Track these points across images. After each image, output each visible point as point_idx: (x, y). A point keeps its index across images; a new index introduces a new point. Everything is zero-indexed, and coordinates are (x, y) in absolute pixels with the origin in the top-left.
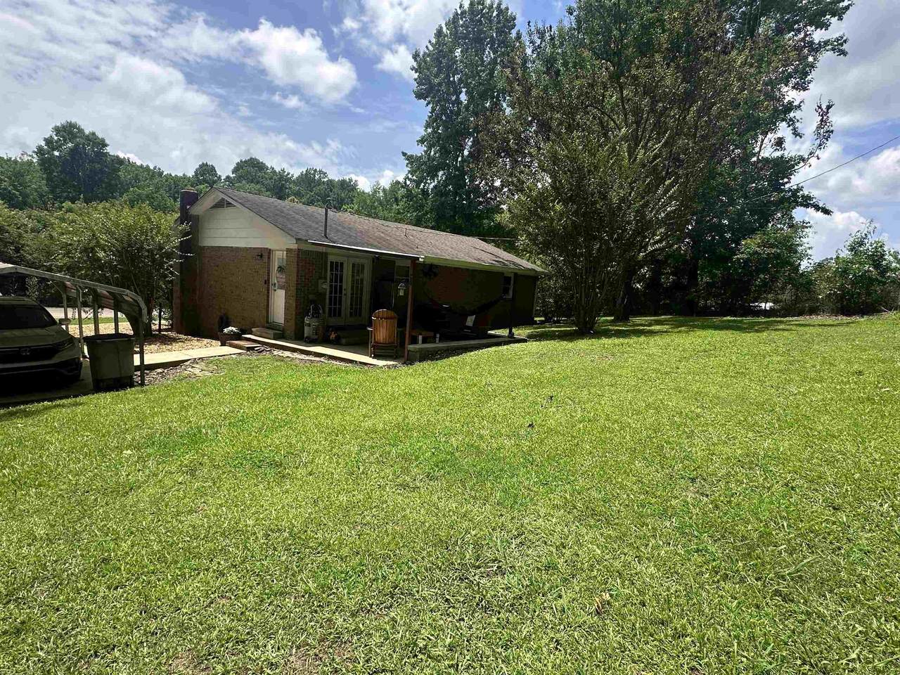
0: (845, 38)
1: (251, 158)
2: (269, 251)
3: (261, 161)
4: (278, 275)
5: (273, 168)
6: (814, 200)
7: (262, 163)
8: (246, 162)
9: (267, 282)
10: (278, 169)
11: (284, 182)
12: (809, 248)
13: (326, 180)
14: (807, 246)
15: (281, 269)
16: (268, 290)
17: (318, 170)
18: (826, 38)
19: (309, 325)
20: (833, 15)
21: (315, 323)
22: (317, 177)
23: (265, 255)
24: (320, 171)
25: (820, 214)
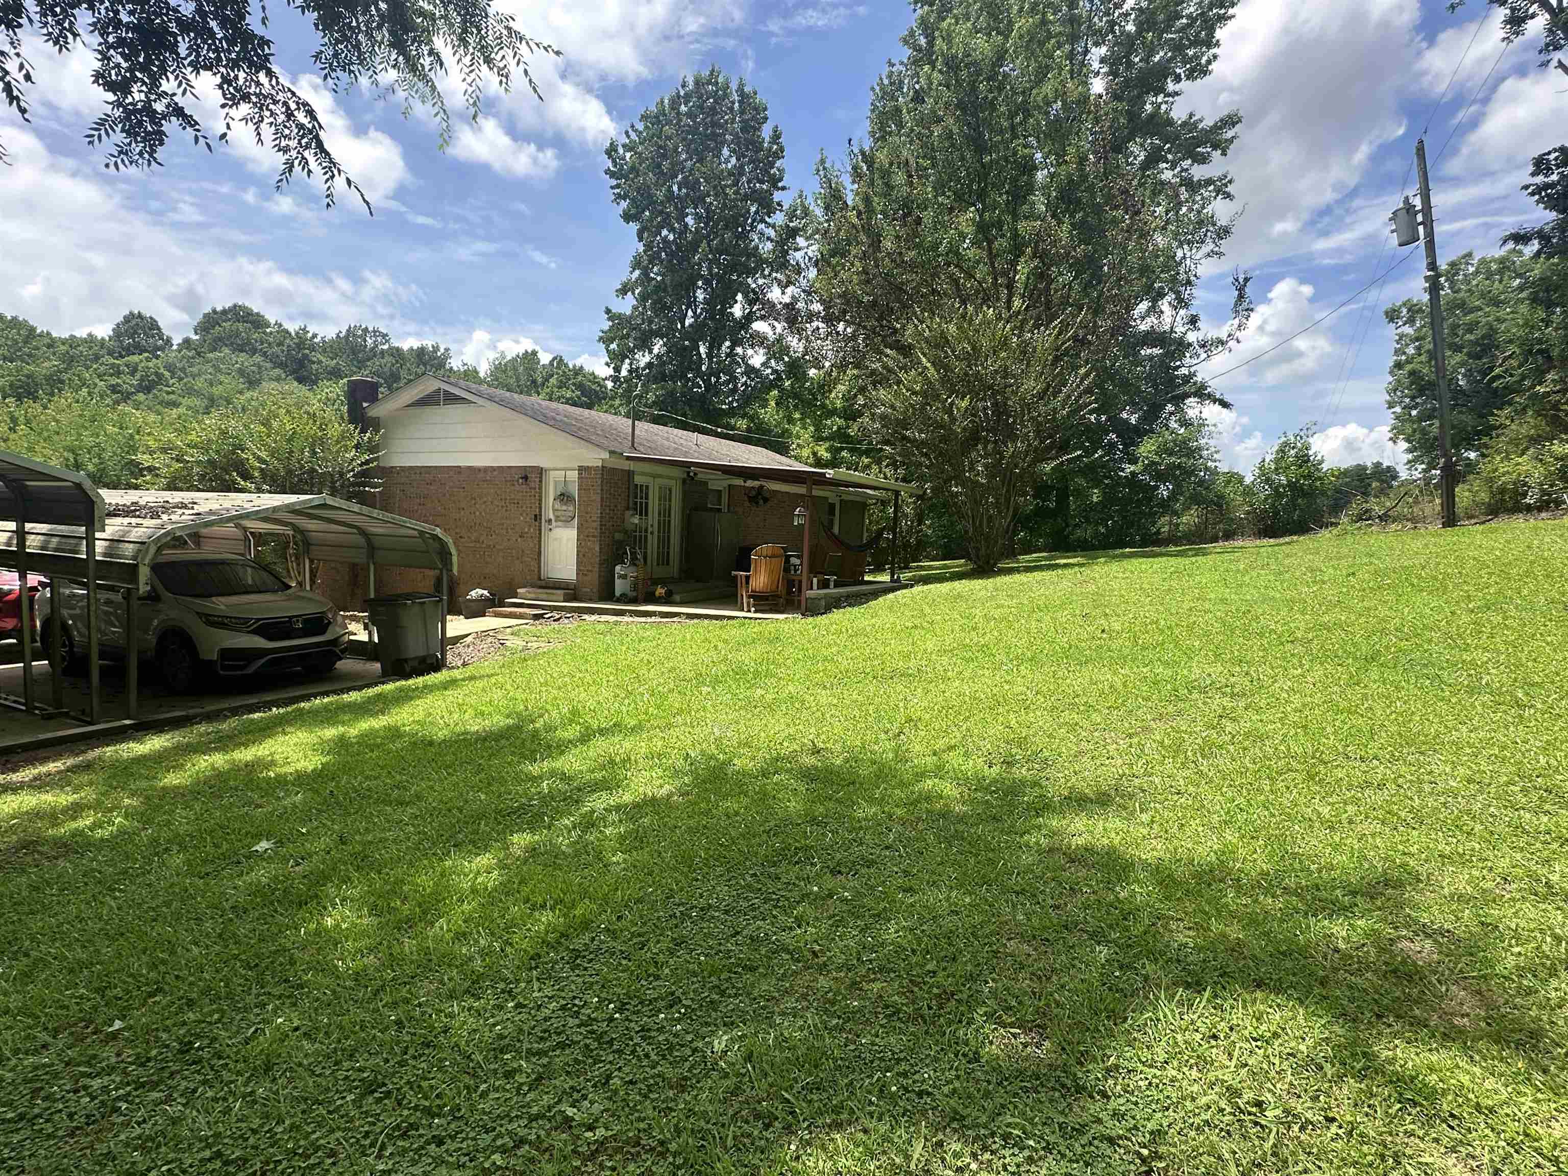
0: (1229, 178)
1: (235, 306)
2: (540, 472)
3: (256, 311)
4: (558, 506)
5: (280, 325)
6: (1209, 390)
7: (258, 314)
8: (224, 312)
9: (537, 517)
10: (292, 327)
11: (307, 351)
12: (1216, 452)
13: (386, 347)
14: (1213, 449)
15: (564, 497)
16: (540, 530)
17: (371, 329)
18: (1207, 176)
19: (624, 577)
20: (1215, 147)
21: (632, 573)
22: (369, 341)
23: (533, 476)
24: (374, 331)
25: (1217, 407)
